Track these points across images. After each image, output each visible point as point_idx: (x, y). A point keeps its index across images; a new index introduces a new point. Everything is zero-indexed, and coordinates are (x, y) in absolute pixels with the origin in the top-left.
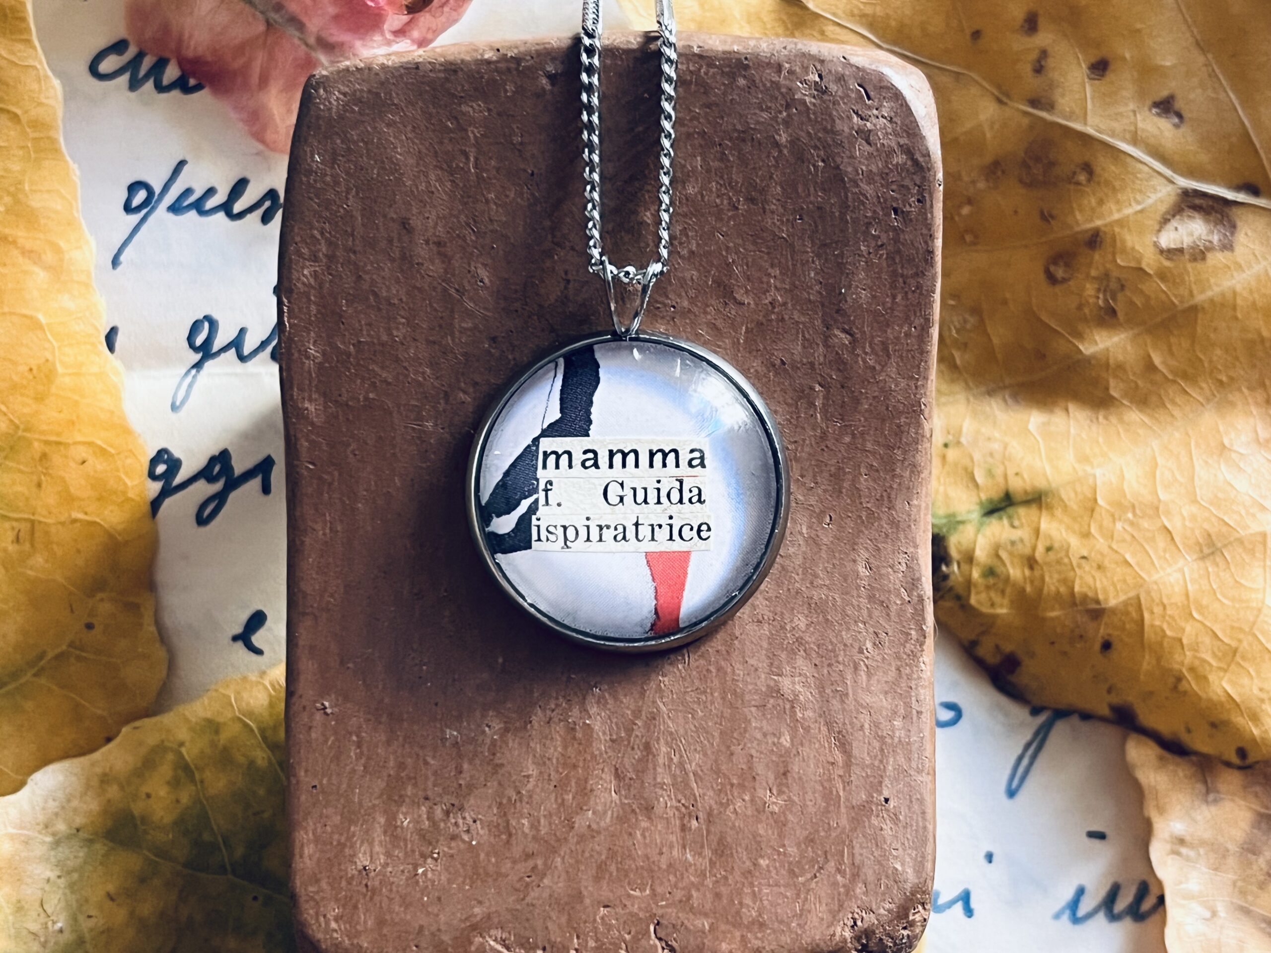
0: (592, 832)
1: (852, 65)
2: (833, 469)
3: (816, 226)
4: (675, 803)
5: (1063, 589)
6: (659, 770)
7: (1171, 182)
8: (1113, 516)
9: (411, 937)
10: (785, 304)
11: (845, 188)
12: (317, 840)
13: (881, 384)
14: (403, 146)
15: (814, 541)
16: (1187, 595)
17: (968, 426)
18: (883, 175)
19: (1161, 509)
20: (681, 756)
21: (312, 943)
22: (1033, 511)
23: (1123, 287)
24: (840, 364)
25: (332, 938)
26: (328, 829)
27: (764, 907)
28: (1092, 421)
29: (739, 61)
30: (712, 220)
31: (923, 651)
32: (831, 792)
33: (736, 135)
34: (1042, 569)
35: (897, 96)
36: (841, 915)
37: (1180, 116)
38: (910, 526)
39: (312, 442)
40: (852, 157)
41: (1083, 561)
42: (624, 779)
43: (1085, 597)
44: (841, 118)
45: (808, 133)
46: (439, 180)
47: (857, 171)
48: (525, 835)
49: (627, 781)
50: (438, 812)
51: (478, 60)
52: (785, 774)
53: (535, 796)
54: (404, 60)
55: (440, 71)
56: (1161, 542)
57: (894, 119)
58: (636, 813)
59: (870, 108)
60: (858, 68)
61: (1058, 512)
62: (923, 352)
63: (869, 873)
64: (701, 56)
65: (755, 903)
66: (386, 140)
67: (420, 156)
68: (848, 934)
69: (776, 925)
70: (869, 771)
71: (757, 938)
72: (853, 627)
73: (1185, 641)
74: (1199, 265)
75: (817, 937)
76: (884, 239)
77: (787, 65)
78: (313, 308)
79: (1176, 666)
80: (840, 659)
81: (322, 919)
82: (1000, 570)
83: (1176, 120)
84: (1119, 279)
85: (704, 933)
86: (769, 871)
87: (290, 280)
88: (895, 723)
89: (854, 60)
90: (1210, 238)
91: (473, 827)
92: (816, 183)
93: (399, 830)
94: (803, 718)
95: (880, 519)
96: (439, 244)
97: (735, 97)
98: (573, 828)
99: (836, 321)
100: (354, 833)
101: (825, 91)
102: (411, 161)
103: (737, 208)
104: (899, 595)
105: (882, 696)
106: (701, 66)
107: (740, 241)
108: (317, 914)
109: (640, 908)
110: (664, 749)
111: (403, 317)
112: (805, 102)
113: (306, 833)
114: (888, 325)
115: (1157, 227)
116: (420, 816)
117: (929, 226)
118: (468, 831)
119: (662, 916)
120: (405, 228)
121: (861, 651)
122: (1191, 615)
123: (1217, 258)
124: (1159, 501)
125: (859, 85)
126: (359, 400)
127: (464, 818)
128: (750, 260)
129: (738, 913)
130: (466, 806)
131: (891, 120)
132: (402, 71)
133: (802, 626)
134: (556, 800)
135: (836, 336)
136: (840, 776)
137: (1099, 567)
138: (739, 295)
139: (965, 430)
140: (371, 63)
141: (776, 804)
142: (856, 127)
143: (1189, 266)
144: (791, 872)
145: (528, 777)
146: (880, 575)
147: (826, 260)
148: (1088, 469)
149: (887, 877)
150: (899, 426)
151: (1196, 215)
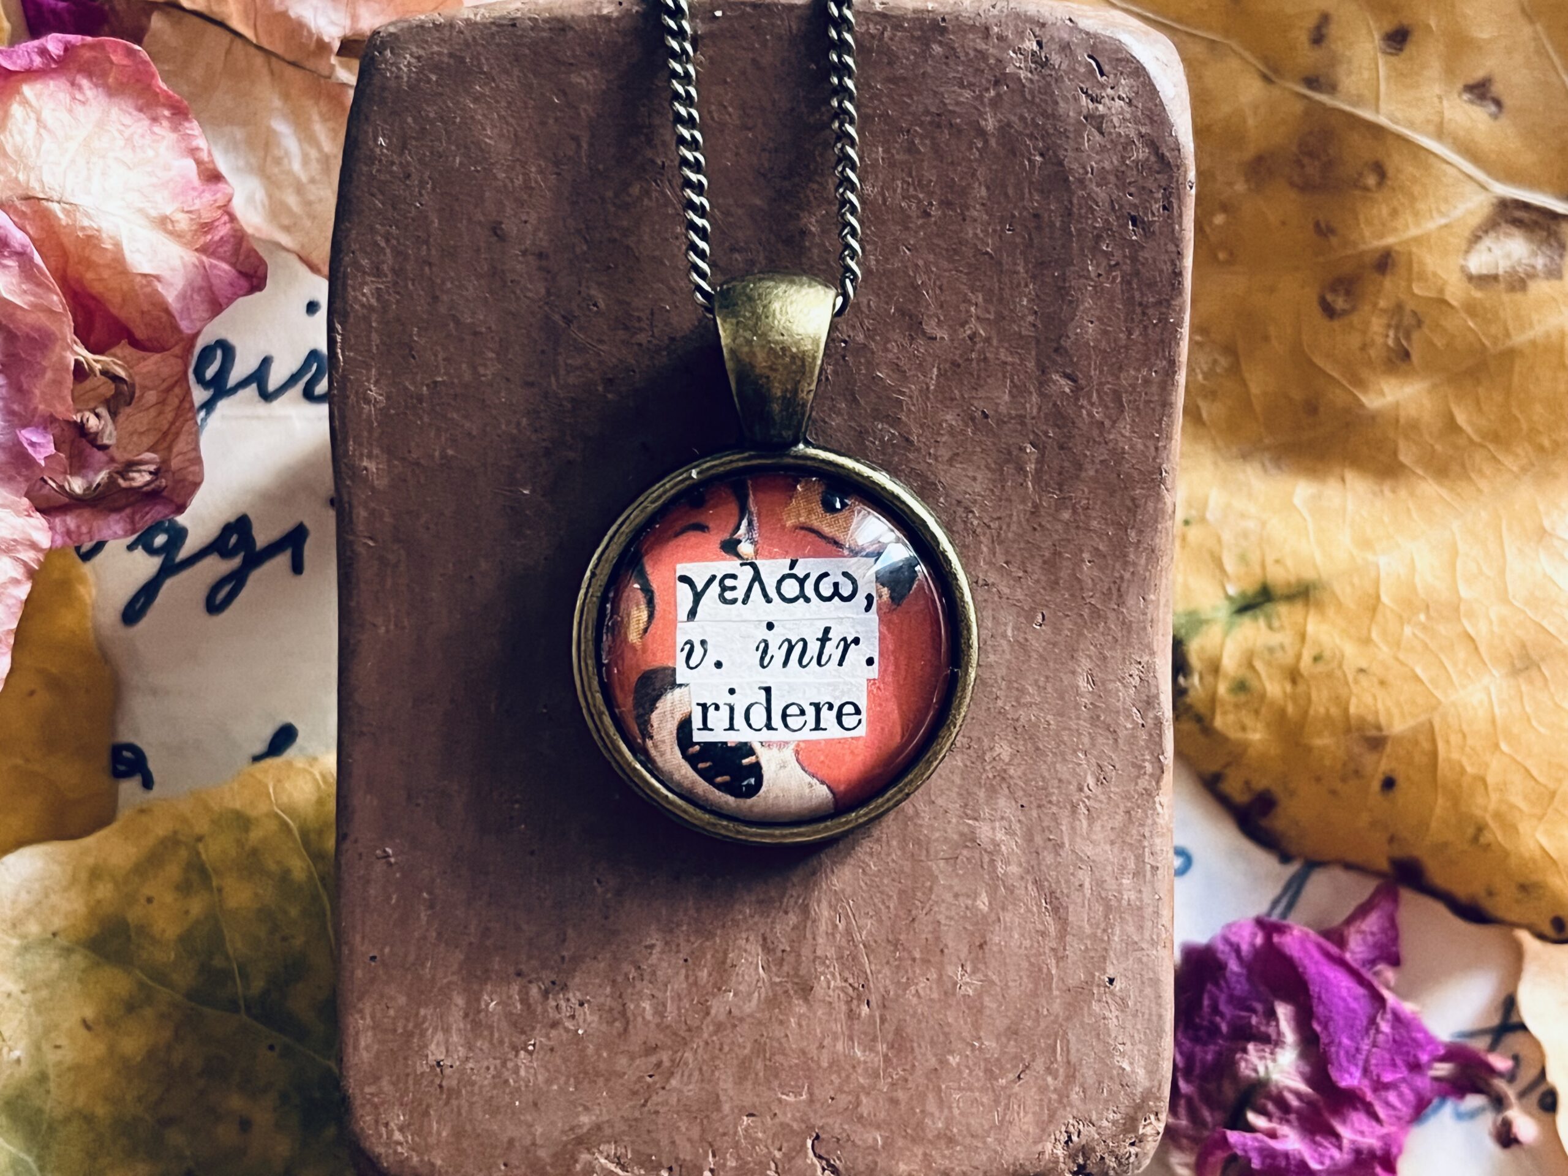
0: (733, 1020)
1: (1081, 31)
2: (1047, 554)
3: (1031, 239)
4: (839, 983)
5: (1334, 711)
6: (820, 941)
7: (1484, 188)
8: (1401, 617)
9: (498, 1151)
10: (988, 340)
11: (1068, 189)
12: (376, 1027)
13: (1111, 445)
14: (494, 126)
15: (1022, 646)
16: (1493, 722)
17: (1216, 498)
18: (1120, 175)
19: (1462, 608)
20: (848, 923)
21: (369, 1159)
22: (1298, 608)
23: (1419, 324)
24: (1059, 418)
25: (395, 1152)
26: (392, 1012)
27: (953, 1118)
28: (1374, 494)
29: (934, 22)
30: (897, 229)
31: (1158, 788)
32: (1040, 970)
33: (928, 118)
34: (1309, 687)
35: (1139, 71)
36: (1051, 1128)
37: (1498, 103)
38: (1145, 628)
39: (372, 512)
40: (1078, 150)
41: (1362, 677)
42: (774, 950)
43: (1362, 720)
44: (1066, 99)
45: (1022, 118)
46: (541, 171)
47: (1084, 168)
48: (646, 1023)
49: (779, 954)
50: (534, 991)
51: (593, 16)
52: (981, 946)
53: (659, 973)
54: (496, 14)
55: (543, 30)
56: (1462, 654)
57: (1134, 102)
58: (789, 996)
59: (1103, 86)
60: (1087, 33)
61: (1331, 612)
62: (1166, 404)
63: (1088, 1074)
64: (883, 16)
65: (941, 1111)
66: (472, 117)
67: (517, 142)
68: (1060, 1152)
69: (968, 1141)
70: (1089, 943)
71: (944, 1157)
72: (1069, 757)
73: (1490, 780)
74: (1518, 296)
75: (1021, 1156)
76: (1118, 256)
77: (996, 29)
78: (374, 336)
79: (1478, 812)
80: (1054, 798)
81: (383, 1130)
82: (1254, 683)
83: (1493, 108)
84: (1414, 313)
85: (876, 1150)
86: (960, 1072)
87: (345, 300)
88: (1124, 881)
89: (1083, 23)
90: (1532, 261)
91: (579, 1011)
92: (1031, 183)
93: (482, 1015)
94: (1005, 874)
95: (1106, 618)
96: (541, 256)
97: (929, 70)
98: (708, 1014)
99: (1054, 362)
100: (425, 1018)
101: (1045, 64)
102: (505, 147)
103: (927, 215)
104: (1129, 716)
105: (1108, 847)
106: (885, 29)
107: (931, 258)
108: (377, 1122)
109: (794, 1119)
110: (826, 913)
111: (492, 351)
112: (1019, 79)
113: (363, 1018)
114: (1120, 368)
115: (1464, 247)
116: (510, 997)
117: (1176, 241)
118: (573, 1017)
119: (822, 1128)
120: (496, 234)
121: (1081, 790)
122: (1497, 746)
123: (1540, 288)
124: (1460, 599)
125: (1090, 57)
126: (432, 457)
127: (568, 1000)
128: (945, 281)
129: (920, 1125)
130: (570, 984)
131: (1130, 103)
132: (494, 28)
133: (1006, 757)
134: (687, 977)
135: (1054, 382)
136: (1053, 949)
137: (1382, 683)
138: (931, 327)
139: (1212, 503)
140: (453, 18)
141: (968, 984)
142: (1085, 111)
143: (1506, 298)
144: (988, 1071)
145: (652, 946)
146: (1106, 690)
147: (1043, 281)
148: (1370, 557)
149: (1111, 1078)
150: (1133, 499)
151: (1515, 231)
